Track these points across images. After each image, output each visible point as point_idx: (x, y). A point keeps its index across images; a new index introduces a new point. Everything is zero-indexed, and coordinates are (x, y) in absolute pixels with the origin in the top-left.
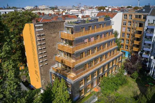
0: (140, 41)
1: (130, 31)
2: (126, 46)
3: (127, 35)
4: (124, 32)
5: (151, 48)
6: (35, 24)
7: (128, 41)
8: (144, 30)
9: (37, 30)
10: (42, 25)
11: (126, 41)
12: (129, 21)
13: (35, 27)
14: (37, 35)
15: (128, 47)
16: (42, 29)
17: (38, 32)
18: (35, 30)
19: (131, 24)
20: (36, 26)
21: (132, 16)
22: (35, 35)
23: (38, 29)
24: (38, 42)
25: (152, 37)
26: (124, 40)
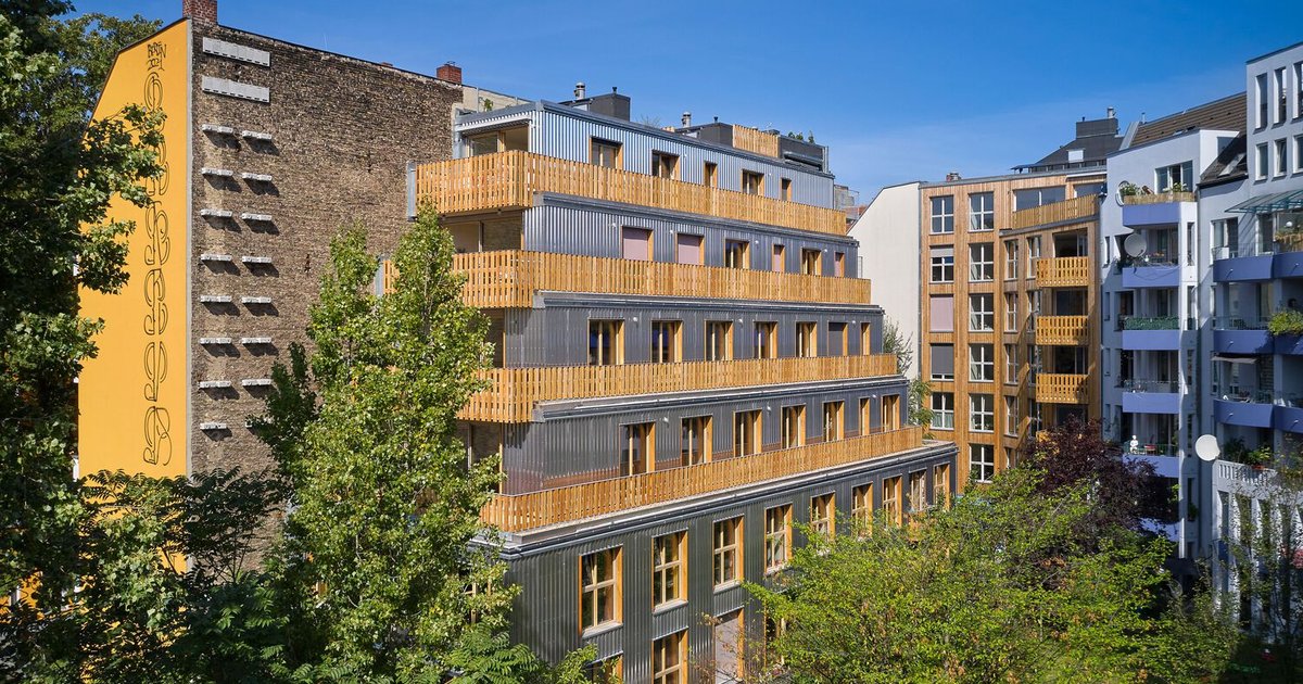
0: (1080, 372)
1: (989, 321)
2: (976, 456)
3: (972, 362)
4: (947, 339)
5: (1184, 389)
6: (206, 32)
7: (989, 407)
8: (1105, 273)
9: (211, 83)
10: (262, 57)
11: (972, 412)
12: (977, 239)
13: (201, 58)
14: (205, 127)
15: (989, 458)
16: (263, 94)
17: (217, 107)
18: (196, 81)
19: (996, 262)
20: (209, 45)
21: (996, 202)
22: (195, 122)
23: (220, 75)
24: (208, 187)
25: (1174, 291)
26: (950, 406)
